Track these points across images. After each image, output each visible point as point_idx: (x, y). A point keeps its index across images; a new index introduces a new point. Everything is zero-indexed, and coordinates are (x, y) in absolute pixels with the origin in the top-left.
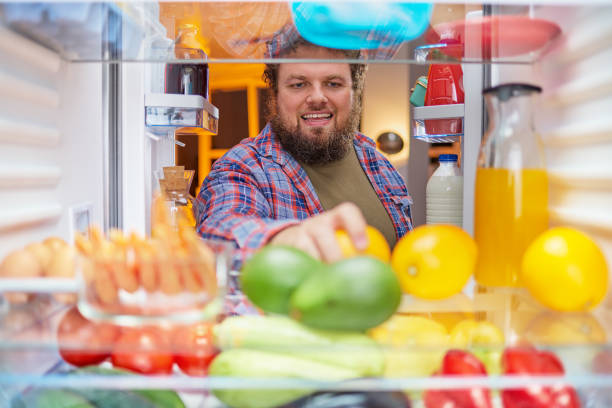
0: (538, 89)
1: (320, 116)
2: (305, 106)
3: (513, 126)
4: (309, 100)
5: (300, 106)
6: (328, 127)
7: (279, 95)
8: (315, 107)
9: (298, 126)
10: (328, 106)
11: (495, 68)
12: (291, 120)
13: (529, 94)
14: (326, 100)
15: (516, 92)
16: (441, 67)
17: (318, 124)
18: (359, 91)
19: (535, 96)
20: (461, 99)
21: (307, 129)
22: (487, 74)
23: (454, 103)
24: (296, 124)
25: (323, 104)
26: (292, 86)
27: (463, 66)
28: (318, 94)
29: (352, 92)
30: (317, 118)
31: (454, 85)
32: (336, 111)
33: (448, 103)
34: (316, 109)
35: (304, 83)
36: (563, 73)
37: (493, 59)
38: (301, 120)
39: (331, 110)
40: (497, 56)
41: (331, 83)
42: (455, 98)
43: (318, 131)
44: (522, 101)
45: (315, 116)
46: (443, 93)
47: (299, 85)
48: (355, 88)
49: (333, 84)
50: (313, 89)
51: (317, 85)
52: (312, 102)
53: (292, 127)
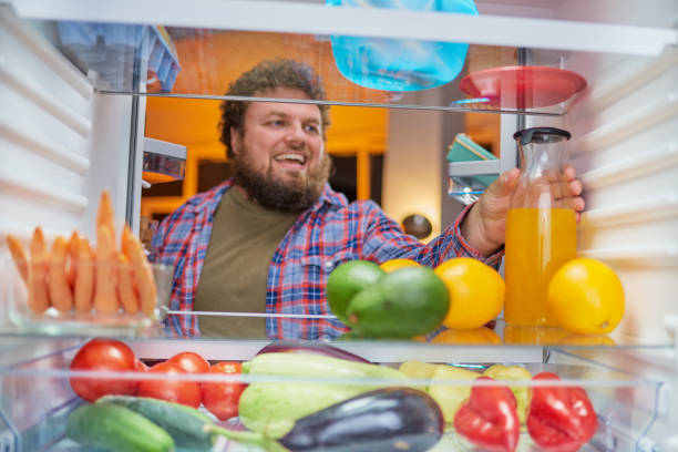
0: (567, 135)
2: (282, 144)
4: (290, 138)
5: (275, 145)
9: (271, 167)
10: (306, 148)
12: (261, 160)
13: (556, 140)
19: (564, 141)
21: (282, 172)
22: (521, 121)
24: (268, 165)
26: (269, 123)
28: (299, 133)
34: (295, 148)
35: (283, 121)
36: (589, 120)
37: (527, 110)
38: (274, 162)
40: (531, 106)
47: (277, 123)
49: (311, 128)
50: (295, 128)
51: (298, 125)
52: (292, 141)
53: (263, 167)
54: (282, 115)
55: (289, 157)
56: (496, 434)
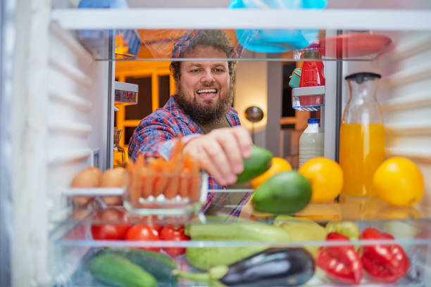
0: (379, 76)
1: (210, 91)
2: (200, 84)
3: (364, 98)
4: (203, 80)
5: (196, 85)
6: (215, 99)
7: (182, 77)
8: (206, 84)
9: (195, 98)
10: (215, 84)
11: (344, 63)
12: (190, 94)
13: (373, 79)
14: (214, 80)
15: (366, 78)
16: (310, 63)
17: (209, 97)
18: (233, 75)
19: (377, 80)
20: (323, 82)
21: (201, 101)
23: (319, 85)
24: (193, 97)
25: (212, 82)
26: (191, 71)
27: (324, 62)
28: (209, 76)
29: (229, 75)
30: (208, 93)
31: (318, 73)
32: (220, 88)
33: (314, 85)
34: (207, 86)
35: (200, 69)
36: (393, 66)
37: (344, 58)
38: (197, 95)
39: (217, 87)
40: (346, 56)
41: (217, 69)
42: (319, 82)
43: (209, 102)
44: (369, 83)
45: (207, 91)
46: (311, 79)
47: (196, 71)
48: (230, 73)
49: (218, 70)
50: (206, 73)
51: (208, 70)
52: (205, 82)
53: (191, 98)
54: (198, 65)
55: (204, 91)
56: (347, 272)
